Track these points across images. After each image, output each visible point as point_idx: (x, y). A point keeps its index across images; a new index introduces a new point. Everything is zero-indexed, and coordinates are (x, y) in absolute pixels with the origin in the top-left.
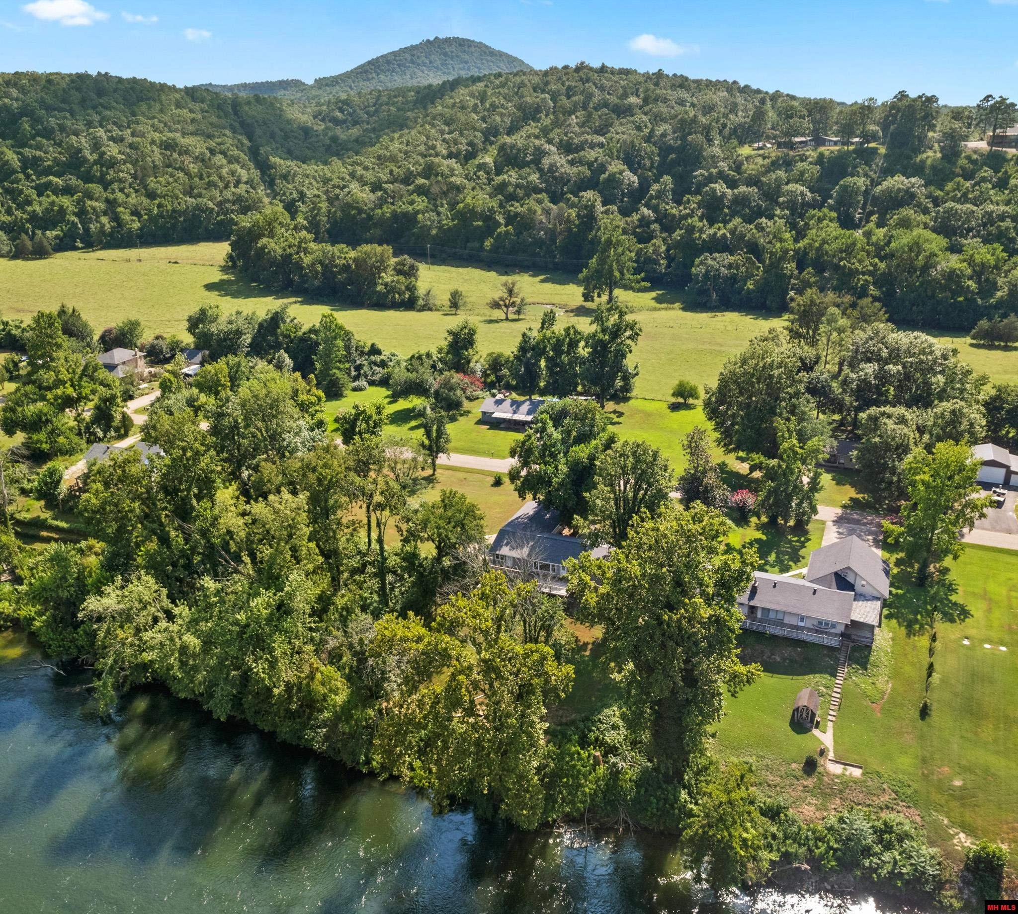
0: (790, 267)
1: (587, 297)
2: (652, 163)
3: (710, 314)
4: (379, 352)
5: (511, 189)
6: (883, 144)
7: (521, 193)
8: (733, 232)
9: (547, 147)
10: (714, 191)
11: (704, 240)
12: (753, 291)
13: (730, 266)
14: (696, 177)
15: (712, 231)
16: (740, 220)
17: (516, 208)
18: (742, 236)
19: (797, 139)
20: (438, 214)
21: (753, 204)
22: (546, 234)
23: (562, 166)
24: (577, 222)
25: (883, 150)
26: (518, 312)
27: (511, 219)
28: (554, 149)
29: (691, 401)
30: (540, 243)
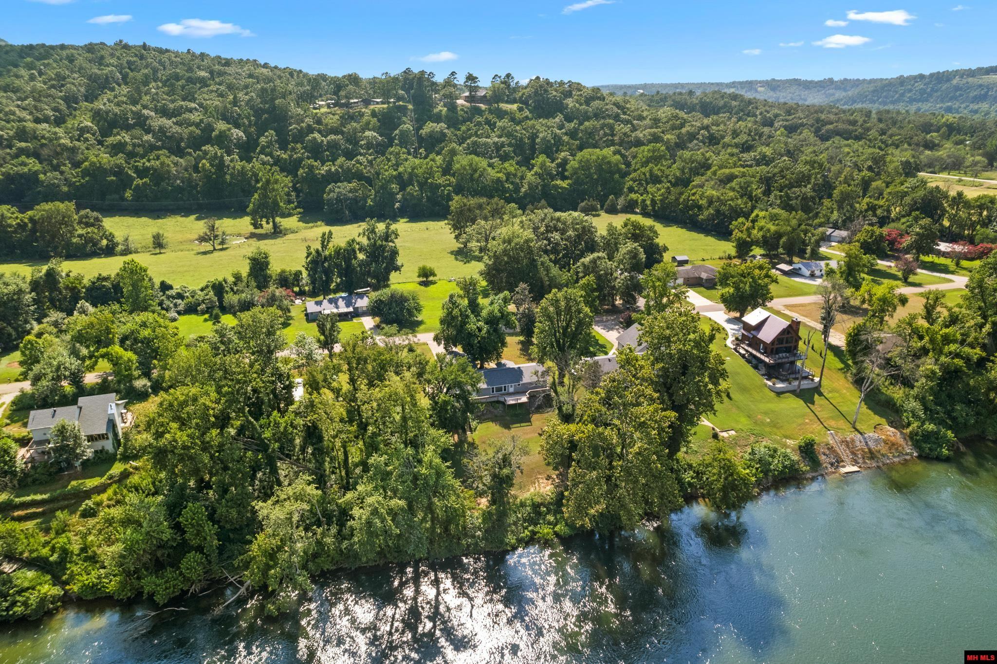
0: (394, 187)
1: (256, 225)
2: (250, 121)
3: (356, 225)
4: (170, 287)
5: (130, 148)
6: (409, 102)
7: (140, 150)
8: (341, 166)
9: (145, 112)
10: (315, 138)
11: (323, 175)
12: (374, 206)
13: (351, 191)
14: (291, 130)
15: (326, 168)
16: (344, 159)
17: (141, 163)
18: (349, 170)
19: (352, 101)
20: (62, 173)
21: (343, 147)
22: (183, 182)
23: (171, 127)
24: (213, 170)
25: (410, 107)
26: (222, 243)
27: (142, 172)
28: (153, 114)
29: (431, 278)
30: (180, 189)
